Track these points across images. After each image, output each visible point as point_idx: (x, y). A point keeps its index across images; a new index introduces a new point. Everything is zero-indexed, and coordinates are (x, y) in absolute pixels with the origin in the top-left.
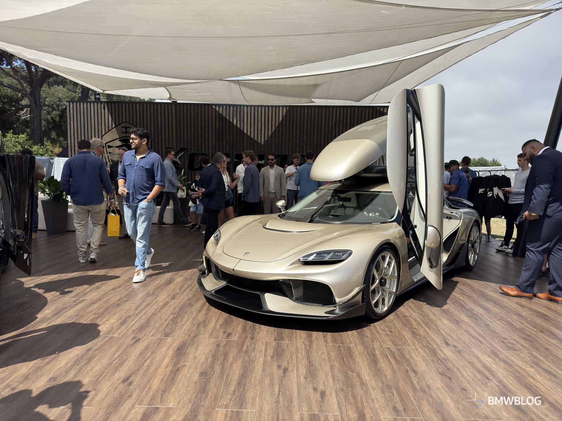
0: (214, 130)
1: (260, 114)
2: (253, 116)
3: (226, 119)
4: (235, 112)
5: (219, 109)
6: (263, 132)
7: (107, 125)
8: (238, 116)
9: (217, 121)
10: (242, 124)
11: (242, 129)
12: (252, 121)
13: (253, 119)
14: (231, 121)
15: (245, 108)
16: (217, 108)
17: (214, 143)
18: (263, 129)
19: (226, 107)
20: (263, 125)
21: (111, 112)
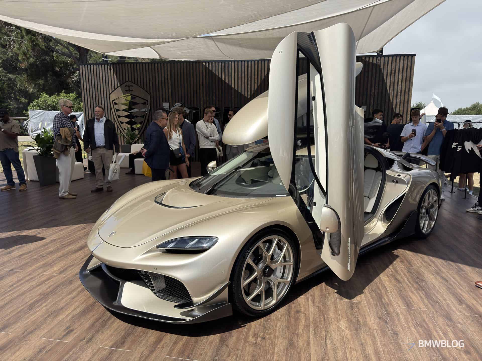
0: (205, 86)
1: (246, 68)
2: (240, 71)
3: (215, 75)
4: (223, 67)
5: (209, 65)
6: (249, 86)
7: (113, 85)
8: (226, 71)
9: (207, 77)
10: (230, 79)
11: (230, 84)
12: (240, 76)
13: (240, 74)
14: (220, 76)
15: (233, 64)
16: (207, 64)
17: (205, 98)
18: (249, 83)
19: (215, 63)
20: (250, 79)
21: (116, 72)
